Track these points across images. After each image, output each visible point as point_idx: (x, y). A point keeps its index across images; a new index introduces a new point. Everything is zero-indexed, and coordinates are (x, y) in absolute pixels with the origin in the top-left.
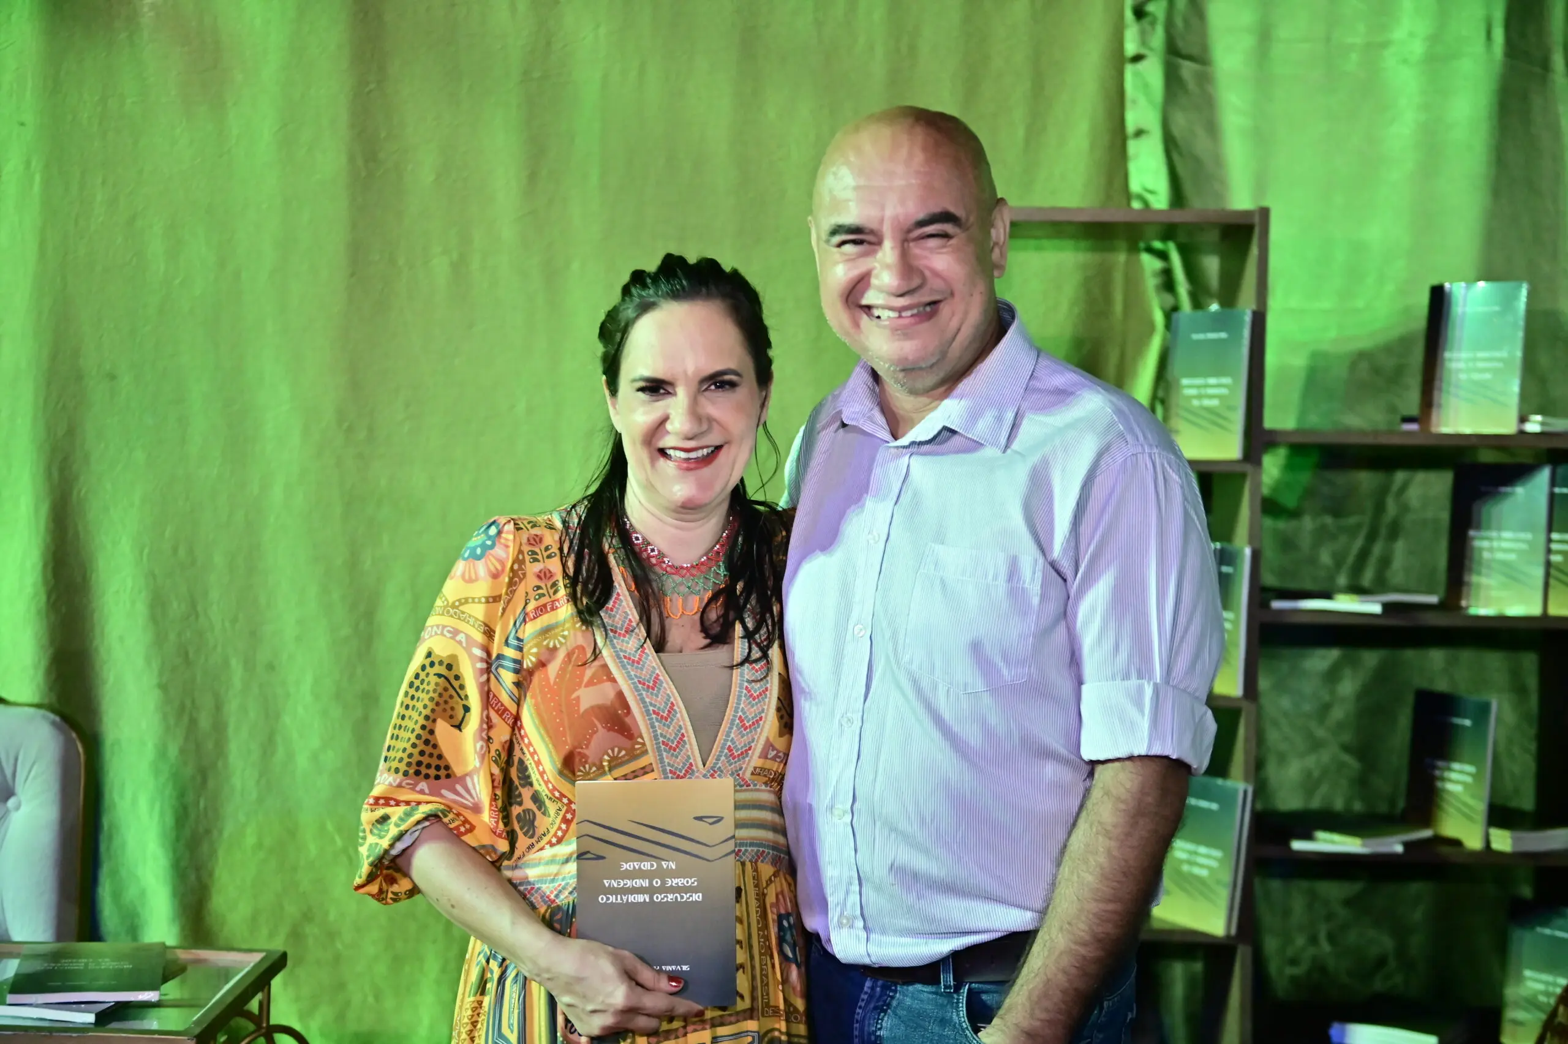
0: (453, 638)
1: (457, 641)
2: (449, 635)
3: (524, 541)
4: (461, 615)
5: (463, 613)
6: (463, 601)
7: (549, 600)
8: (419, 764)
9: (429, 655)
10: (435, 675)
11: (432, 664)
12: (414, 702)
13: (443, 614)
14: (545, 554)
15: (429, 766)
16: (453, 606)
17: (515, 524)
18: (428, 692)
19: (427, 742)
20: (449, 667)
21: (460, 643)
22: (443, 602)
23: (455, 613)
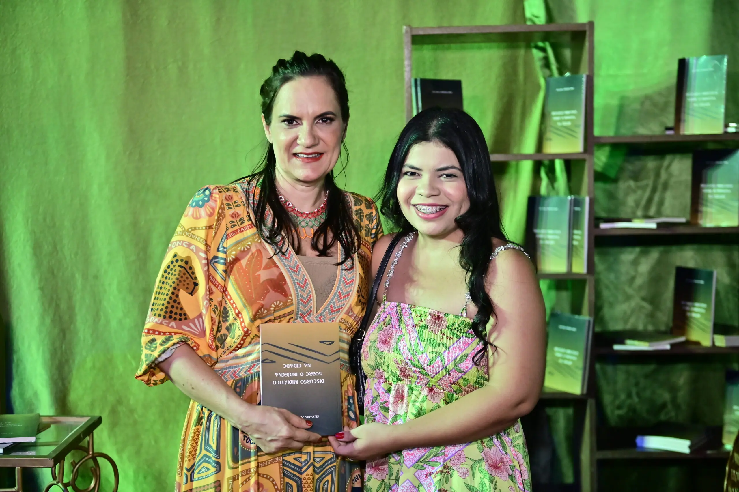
0: (188, 247)
1: (190, 249)
2: (186, 246)
3: (224, 198)
4: (193, 236)
5: (194, 235)
6: (193, 228)
7: (239, 227)
8: (171, 312)
9: (175, 256)
10: (179, 266)
11: (177, 261)
12: (167, 280)
13: (182, 235)
14: (235, 205)
15: (176, 314)
16: (188, 231)
17: (219, 189)
18: (175, 275)
19: (175, 301)
20: (186, 262)
21: (192, 250)
22: (182, 229)
23: (189, 235)
